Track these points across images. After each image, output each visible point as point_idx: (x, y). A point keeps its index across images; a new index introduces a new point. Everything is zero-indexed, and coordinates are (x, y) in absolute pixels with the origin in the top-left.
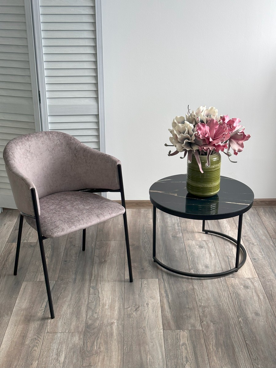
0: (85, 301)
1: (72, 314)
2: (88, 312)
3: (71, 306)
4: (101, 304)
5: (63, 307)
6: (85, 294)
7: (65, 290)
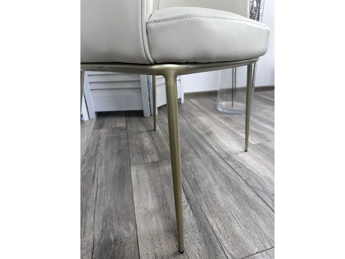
0: (238, 179)
1: (240, 204)
2: (260, 196)
3: (225, 190)
4: (264, 180)
5: (214, 195)
6: (226, 169)
7: (195, 169)
